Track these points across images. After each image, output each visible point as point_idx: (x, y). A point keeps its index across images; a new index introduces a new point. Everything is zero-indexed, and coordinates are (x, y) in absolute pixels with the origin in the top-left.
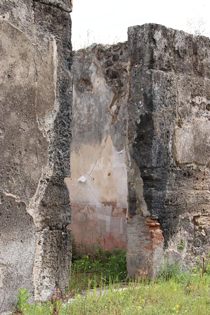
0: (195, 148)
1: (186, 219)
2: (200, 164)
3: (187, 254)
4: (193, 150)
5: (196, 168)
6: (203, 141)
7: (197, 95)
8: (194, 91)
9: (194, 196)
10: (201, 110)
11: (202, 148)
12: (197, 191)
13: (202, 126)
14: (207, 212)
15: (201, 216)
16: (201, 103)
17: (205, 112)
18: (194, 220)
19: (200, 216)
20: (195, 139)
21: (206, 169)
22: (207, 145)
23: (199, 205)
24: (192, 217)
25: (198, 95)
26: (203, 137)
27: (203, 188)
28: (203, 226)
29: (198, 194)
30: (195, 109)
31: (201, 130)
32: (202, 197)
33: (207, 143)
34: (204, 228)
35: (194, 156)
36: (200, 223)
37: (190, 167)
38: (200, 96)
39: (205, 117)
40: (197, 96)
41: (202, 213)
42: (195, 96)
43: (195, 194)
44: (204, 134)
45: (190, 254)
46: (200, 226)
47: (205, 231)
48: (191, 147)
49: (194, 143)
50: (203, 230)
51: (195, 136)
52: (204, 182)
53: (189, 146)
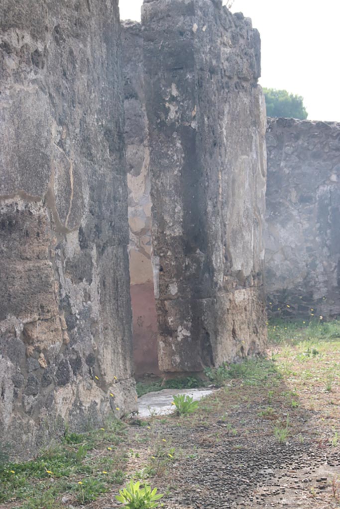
0: (20, 157)
1: (10, 332)
2: (30, 199)
3: (13, 415)
4: (17, 165)
5: (24, 208)
6: (35, 142)
7: (12, 26)
8: (5, 15)
9: (23, 274)
10: (23, 65)
11: (33, 158)
12: (28, 262)
13: (29, 103)
14: (48, 312)
15: (38, 323)
16: (22, 47)
17: (31, 70)
18: (25, 333)
19: (36, 322)
20: (18, 136)
21: (42, 210)
22: (42, 150)
23: (34, 296)
24: (21, 325)
25: (16, 26)
26: (34, 133)
27: (38, 256)
28: (42, 346)
29: (30, 270)
30: (11, 60)
31: (28, 115)
32: (38, 276)
33: (42, 146)
34: (45, 350)
35: (19, 179)
36: (37, 337)
37: (11, 205)
38: (19, 28)
39: (32, 84)
40: (12, 29)
41: (39, 315)
42: (9, 28)
43: (25, 271)
44: (35, 124)
45: (19, 415)
46: (36, 345)
47: (45, 356)
48: (12, 157)
49: (16, 145)
50: (42, 355)
51: (18, 128)
52: (41, 241)
53: (8, 153)
